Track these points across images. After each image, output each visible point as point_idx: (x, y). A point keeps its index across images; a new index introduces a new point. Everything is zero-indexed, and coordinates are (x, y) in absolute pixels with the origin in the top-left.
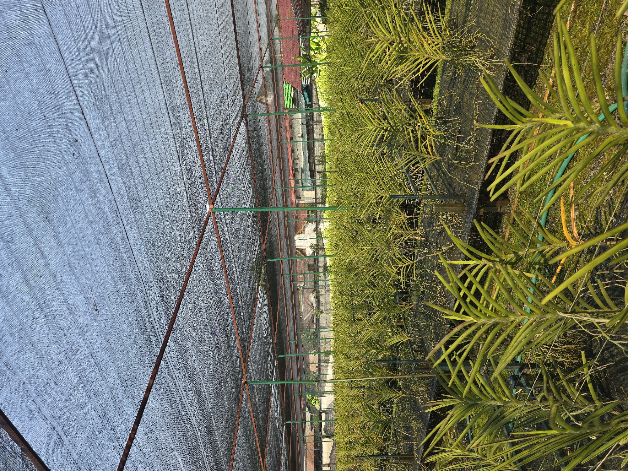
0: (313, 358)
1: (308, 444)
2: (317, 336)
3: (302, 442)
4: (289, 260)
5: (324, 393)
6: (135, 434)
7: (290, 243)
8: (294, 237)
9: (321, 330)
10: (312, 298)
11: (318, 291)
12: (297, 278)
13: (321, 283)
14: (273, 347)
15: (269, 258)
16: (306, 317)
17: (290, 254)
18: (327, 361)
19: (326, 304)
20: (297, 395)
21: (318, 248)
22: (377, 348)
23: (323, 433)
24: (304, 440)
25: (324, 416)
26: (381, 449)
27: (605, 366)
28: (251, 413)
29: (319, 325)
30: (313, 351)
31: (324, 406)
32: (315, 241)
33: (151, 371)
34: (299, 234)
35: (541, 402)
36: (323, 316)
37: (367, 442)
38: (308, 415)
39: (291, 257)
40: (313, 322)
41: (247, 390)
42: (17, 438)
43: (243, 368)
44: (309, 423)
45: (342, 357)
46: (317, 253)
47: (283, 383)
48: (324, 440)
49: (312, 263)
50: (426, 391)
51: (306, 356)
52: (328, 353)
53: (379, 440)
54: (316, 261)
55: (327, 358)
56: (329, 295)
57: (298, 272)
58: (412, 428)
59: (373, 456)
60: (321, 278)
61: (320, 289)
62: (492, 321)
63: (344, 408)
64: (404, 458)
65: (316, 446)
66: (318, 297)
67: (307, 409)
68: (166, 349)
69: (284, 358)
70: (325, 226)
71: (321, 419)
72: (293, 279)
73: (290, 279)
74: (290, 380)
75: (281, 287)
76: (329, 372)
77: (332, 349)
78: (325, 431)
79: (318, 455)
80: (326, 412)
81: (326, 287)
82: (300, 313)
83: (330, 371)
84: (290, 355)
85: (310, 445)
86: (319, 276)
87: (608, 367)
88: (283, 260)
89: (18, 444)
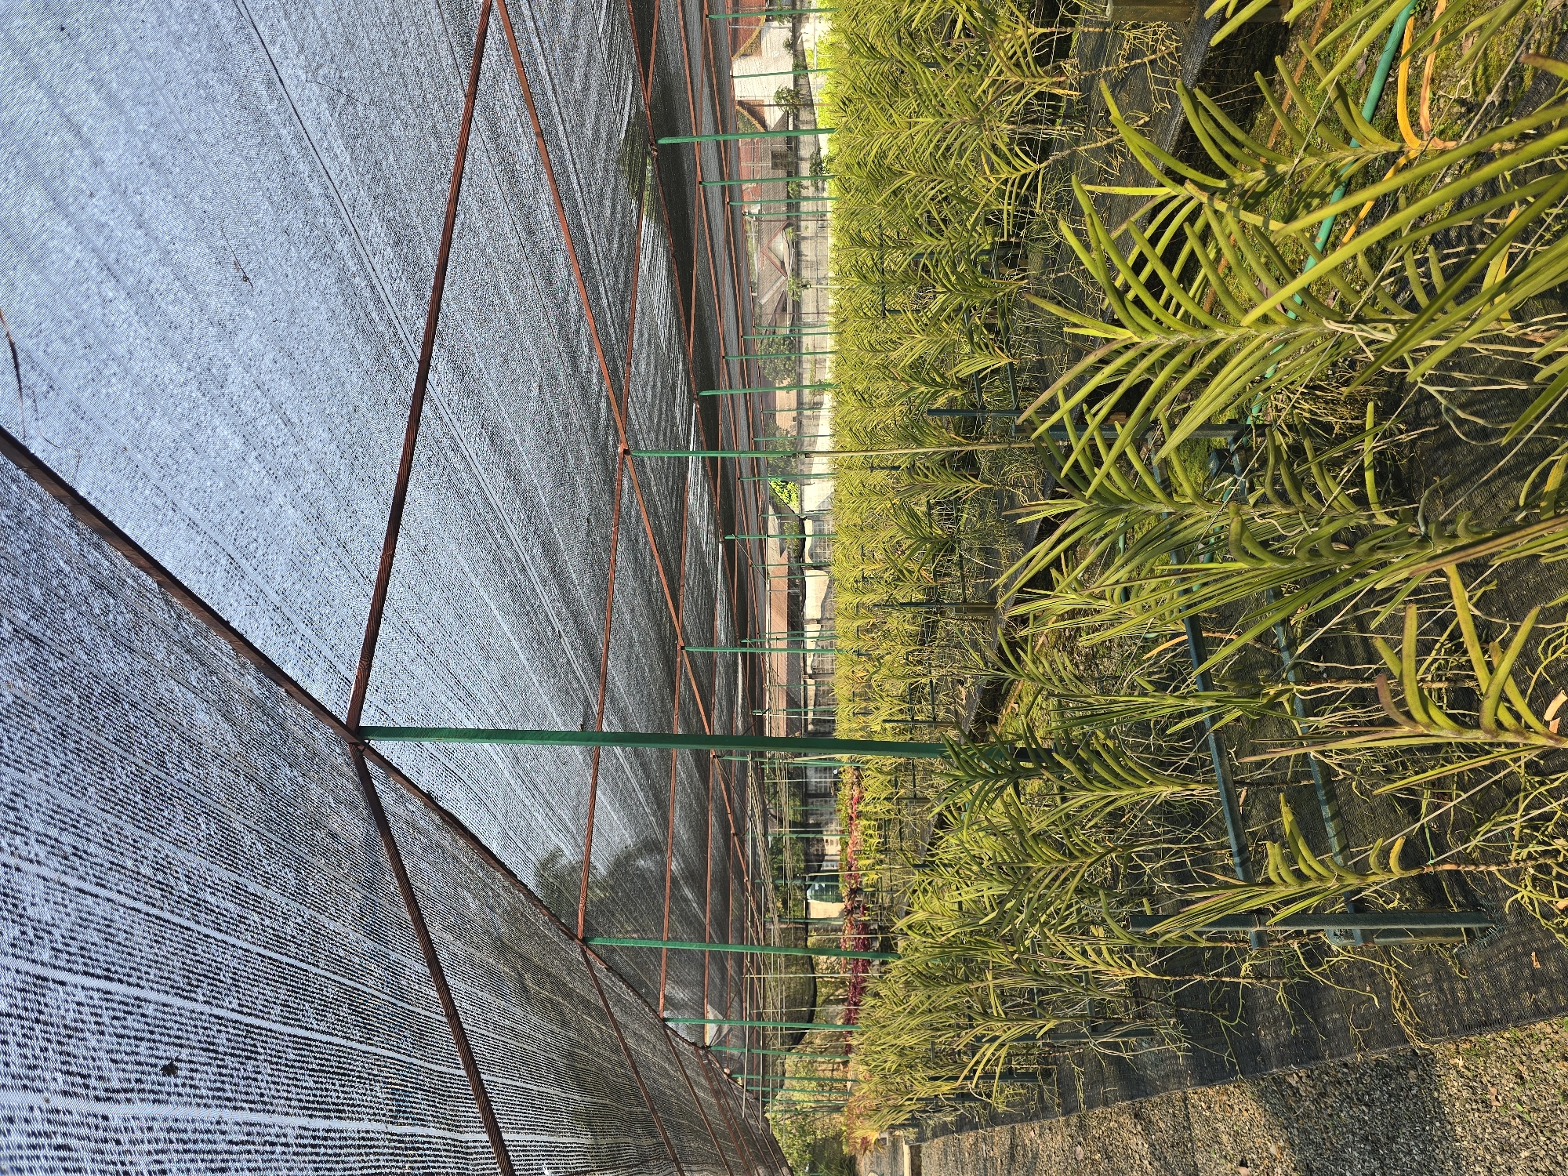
0: (784, 399)
1: (775, 581)
2: (793, 344)
3: (760, 576)
4: (718, 142)
5: (809, 476)
6: (392, 556)
7: (721, 85)
8: (730, 67)
9: (805, 331)
10: (781, 245)
11: (798, 228)
12: (741, 191)
13: (806, 206)
14: (687, 372)
15: (663, 136)
16: (768, 298)
17: (722, 123)
18: (817, 406)
19: (816, 265)
20: (748, 481)
21: (797, 100)
22: (934, 380)
23: (808, 560)
24: (765, 573)
25: (809, 526)
26: (928, 591)
27: (1414, 434)
28: (644, 516)
29: (800, 319)
30: (786, 383)
31: (811, 503)
32: (788, 82)
33: (402, 425)
34: (745, 55)
35: (1255, 505)
36: (808, 295)
37: (899, 579)
38: (773, 524)
39: (725, 131)
40: (784, 309)
41: (631, 469)
42: (143, 562)
43: (618, 419)
44: (777, 540)
45: (852, 400)
46: (796, 117)
47: (713, 454)
48: (808, 573)
49: (780, 146)
50: (1037, 477)
51: (767, 394)
52: (820, 387)
53: (924, 573)
54: (793, 143)
55: (817, 399)
56: (826, 238)
57: (745, 175)
58: (998, 551)
59: (910, 604)
60: (804, 193)
61: (803, 224)
62: (1174, 340)
63: (855, 511)
64: (976, 609)
65: (791, 584)
66: (796, 245)
67: (771, 511)
68: (430, 376)
69: (714, 396)
70: (816, 32)
71: (802, 530)
72: (730, 194)
73: (723, 195)
74: (731, 449)
75: (701, 216)
76: (823, 431)
77: (828, 376)
78: (811, 556)
79: (796, 603)
80: (816, 517)
81: (820, 216)
82: (753, 286)
83: (824, 426)
84: (729, 392)
85: (778, 584)
86: (799, 185)
87: (1422, 436)
88: (702, 141)
89: (148, 574)
